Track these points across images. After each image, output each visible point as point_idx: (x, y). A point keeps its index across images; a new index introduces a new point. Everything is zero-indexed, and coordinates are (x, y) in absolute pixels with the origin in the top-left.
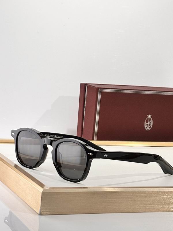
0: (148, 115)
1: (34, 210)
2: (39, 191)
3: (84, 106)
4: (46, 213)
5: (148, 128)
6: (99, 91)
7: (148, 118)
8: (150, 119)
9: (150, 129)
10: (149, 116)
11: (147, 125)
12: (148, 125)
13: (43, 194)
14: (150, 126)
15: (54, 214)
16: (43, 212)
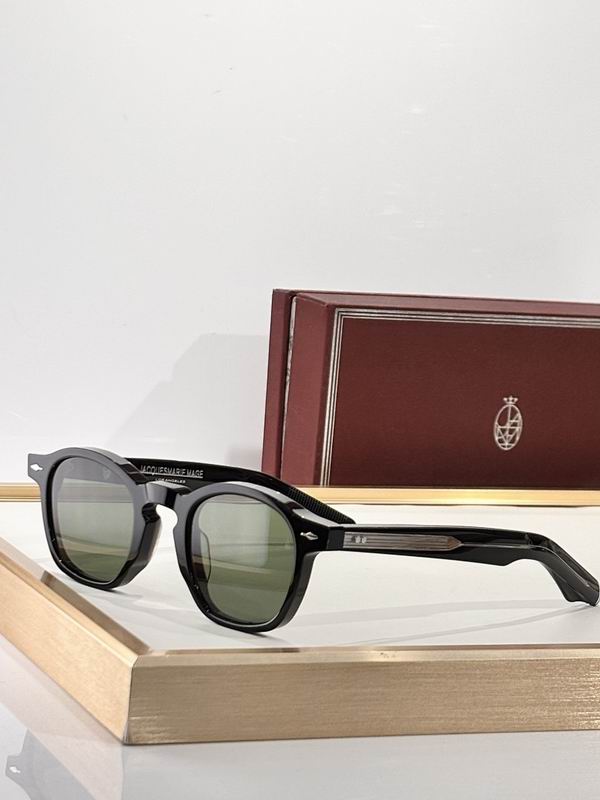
0: (505, 399)
1: (106, 728)
2: (122, 664)
3: (286, 369)
4: (149, 740)
5: (507, 444)
6: (336, 315)
7: (507, 409)
8: (514, 413)
9: (513, 445)
10: (510, 402)
11: (503, 431)
12: (507, 432)
13: (136, 673)
14: (512, 436)
15: (173, 741)
16: (137, 733)
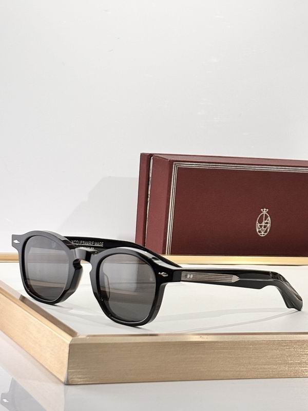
0: (262, 210)
1: (56, 377)
2: (64, 342)
3: (148, 194)
4: (78, 382)
5: (263, 233)
6: (174, 166)
7: (263, 215)
8: (266, 217)
9: (266, 234)
10: (265, 211)
11: (261, 226)
12: (263, 227)
14: (265, 229)
15: (91, 383)
16: (72, 378)
